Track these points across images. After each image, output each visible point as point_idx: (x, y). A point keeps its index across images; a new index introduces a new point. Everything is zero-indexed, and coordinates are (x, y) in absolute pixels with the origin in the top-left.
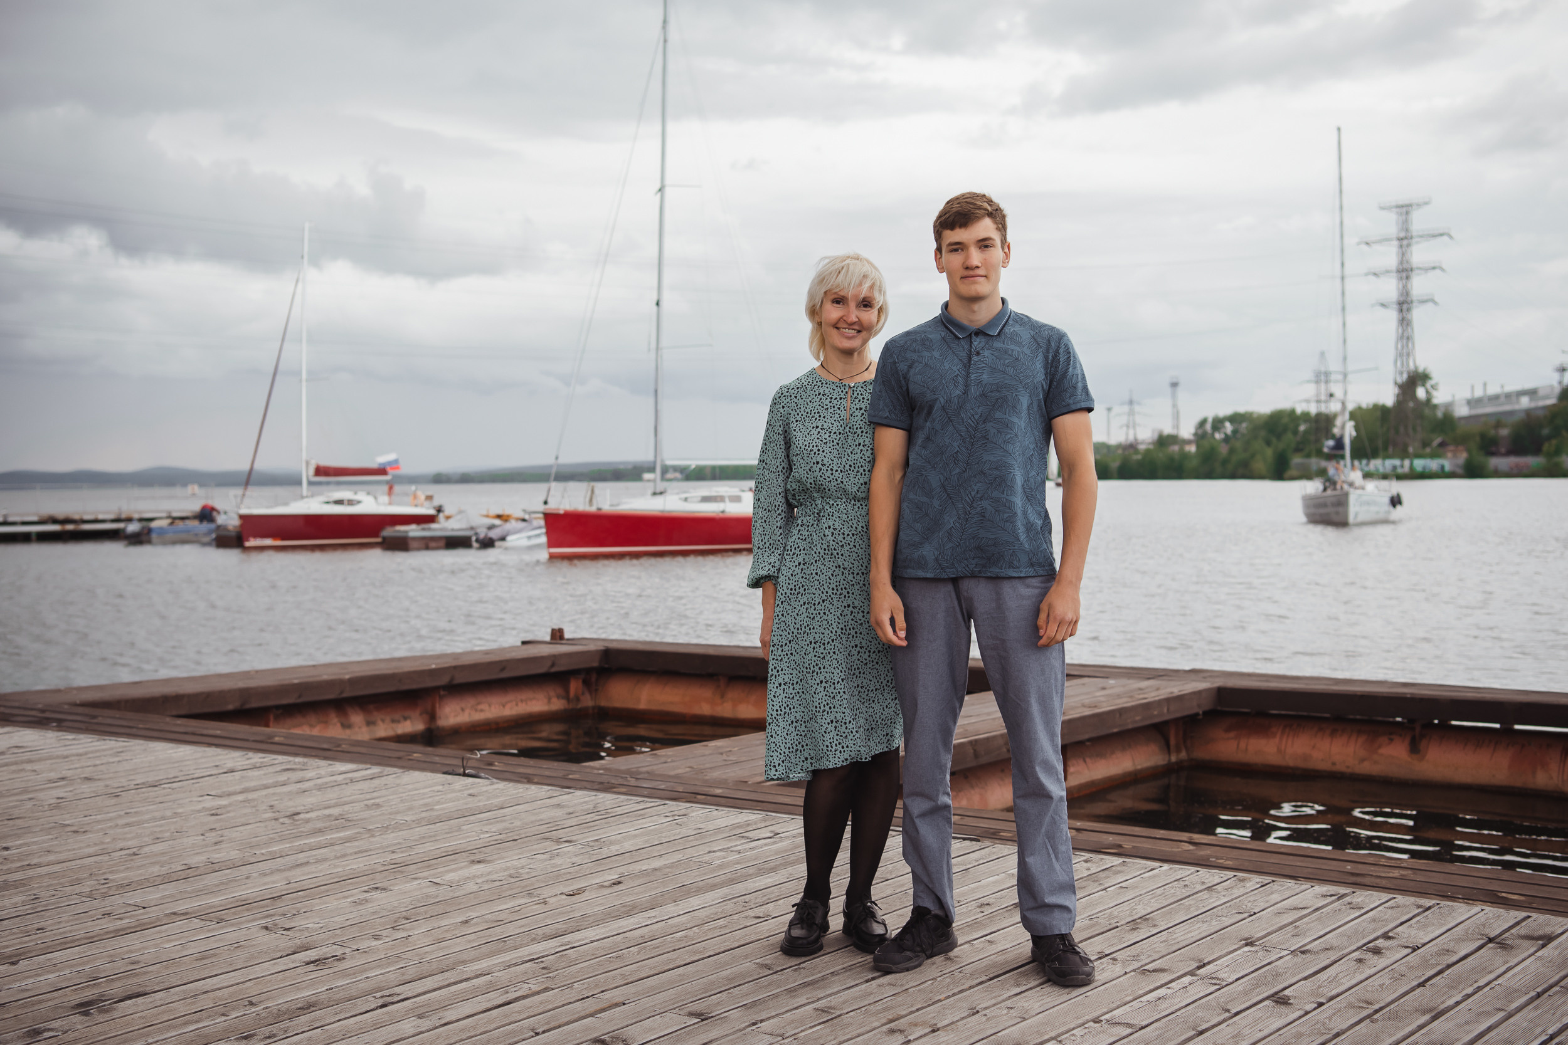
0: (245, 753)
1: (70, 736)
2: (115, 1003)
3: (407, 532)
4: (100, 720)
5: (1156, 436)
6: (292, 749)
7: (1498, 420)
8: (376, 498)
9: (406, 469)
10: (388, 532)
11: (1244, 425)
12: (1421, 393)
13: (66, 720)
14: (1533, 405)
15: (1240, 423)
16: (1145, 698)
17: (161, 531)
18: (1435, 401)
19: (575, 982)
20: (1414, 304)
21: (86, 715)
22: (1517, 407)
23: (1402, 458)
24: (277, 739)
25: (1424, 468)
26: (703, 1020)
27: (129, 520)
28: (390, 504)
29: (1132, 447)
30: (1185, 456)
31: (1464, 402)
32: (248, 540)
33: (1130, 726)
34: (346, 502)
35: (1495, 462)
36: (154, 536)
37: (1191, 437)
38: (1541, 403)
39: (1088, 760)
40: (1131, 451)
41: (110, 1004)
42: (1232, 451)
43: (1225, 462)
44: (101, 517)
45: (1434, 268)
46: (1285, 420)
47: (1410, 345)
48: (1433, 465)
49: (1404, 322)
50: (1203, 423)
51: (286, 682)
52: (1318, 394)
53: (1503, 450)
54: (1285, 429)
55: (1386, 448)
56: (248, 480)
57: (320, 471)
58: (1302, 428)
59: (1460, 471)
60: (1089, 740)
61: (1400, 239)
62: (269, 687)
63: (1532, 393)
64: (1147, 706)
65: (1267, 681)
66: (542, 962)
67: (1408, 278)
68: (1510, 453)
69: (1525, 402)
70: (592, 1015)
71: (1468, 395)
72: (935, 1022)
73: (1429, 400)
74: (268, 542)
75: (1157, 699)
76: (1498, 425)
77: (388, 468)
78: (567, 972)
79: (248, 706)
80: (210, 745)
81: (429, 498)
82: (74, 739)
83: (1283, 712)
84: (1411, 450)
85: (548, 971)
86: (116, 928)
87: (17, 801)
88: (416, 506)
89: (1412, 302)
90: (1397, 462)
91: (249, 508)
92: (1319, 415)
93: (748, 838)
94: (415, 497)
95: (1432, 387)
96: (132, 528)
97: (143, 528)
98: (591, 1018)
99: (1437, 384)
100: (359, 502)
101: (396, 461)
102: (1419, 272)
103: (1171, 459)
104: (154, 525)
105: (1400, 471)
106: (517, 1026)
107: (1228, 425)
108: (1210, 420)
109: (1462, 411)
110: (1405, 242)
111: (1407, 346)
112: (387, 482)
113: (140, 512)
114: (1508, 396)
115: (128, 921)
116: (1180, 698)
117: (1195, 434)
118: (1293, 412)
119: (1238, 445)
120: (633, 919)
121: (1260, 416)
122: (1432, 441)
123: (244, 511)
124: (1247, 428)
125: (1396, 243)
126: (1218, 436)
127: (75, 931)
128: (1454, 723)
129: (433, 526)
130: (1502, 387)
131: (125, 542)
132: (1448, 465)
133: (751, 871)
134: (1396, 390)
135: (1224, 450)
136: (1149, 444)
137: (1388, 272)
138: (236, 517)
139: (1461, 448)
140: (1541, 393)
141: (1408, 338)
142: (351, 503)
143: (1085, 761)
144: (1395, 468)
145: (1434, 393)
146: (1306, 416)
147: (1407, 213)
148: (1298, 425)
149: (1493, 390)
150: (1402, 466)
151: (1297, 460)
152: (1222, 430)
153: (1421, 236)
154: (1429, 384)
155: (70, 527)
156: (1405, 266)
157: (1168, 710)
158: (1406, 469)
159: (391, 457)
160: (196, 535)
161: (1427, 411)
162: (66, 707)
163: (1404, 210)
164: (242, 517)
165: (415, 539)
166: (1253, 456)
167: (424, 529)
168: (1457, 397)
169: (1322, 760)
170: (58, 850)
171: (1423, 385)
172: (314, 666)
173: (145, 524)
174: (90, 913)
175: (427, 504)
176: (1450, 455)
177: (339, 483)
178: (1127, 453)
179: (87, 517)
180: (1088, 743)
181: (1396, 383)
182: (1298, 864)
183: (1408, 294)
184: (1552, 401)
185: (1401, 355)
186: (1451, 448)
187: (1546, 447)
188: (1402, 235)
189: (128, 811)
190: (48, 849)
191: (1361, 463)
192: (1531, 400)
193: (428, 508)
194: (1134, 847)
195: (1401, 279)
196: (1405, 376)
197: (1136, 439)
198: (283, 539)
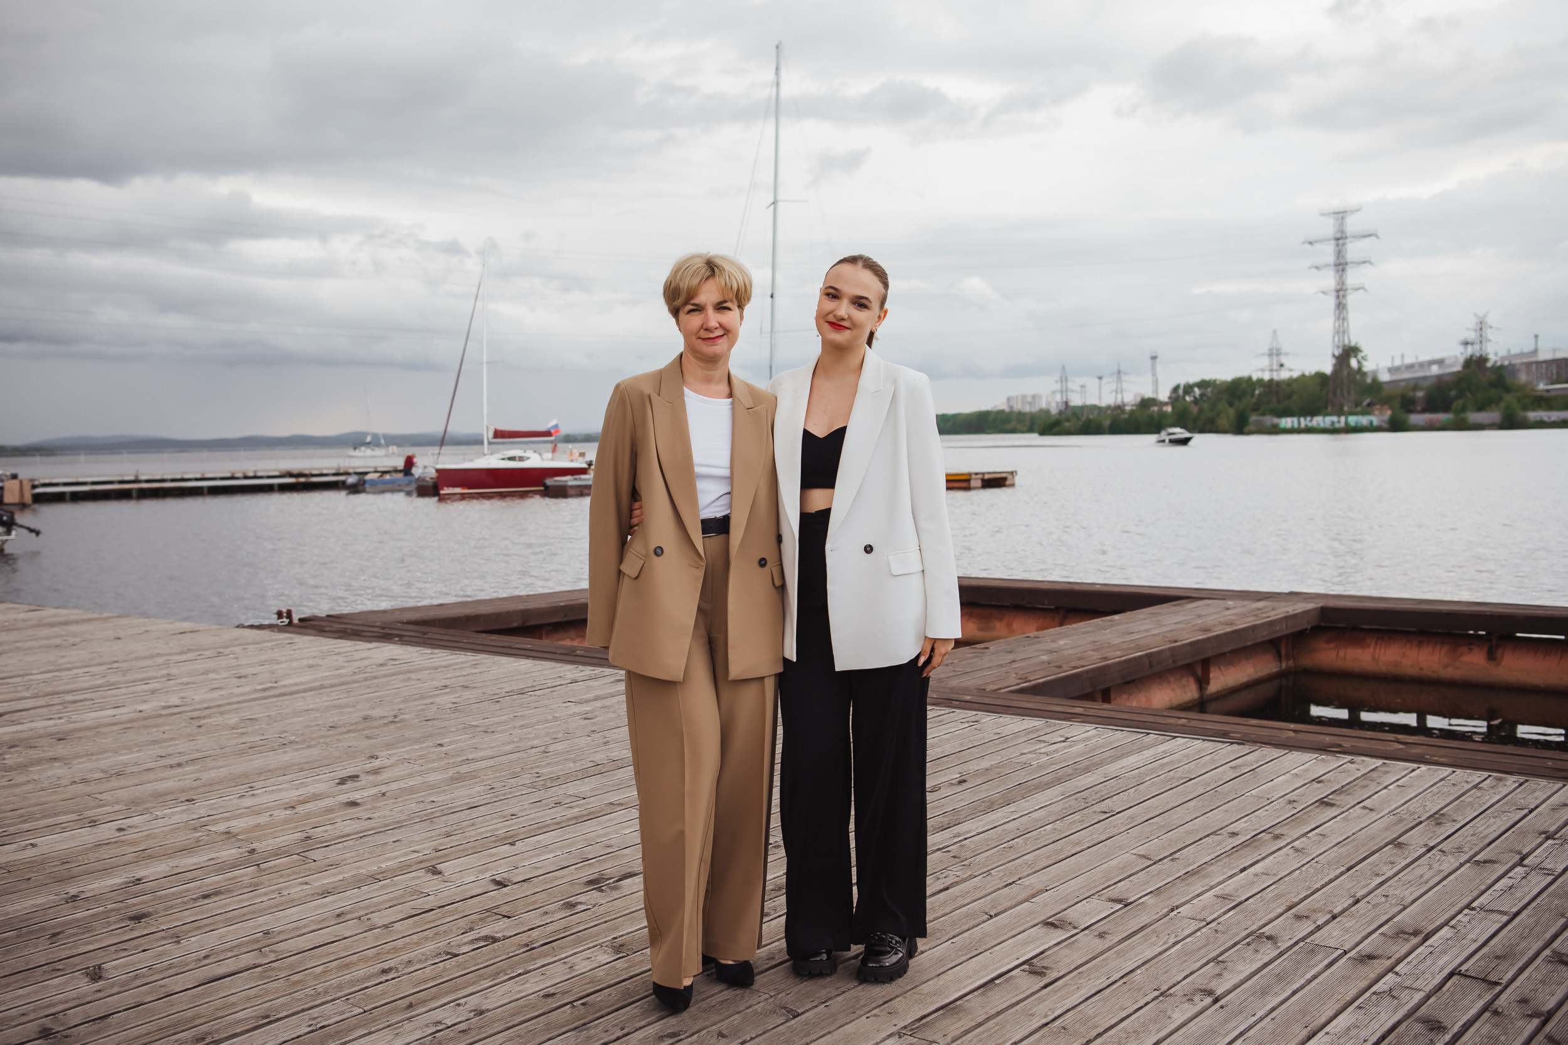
0: (576, 666)
1: (429, 651)
2: (617, 881)
3: (566, 481)
4: (430, 635)
5: (1138, 400)
6: (596, 661)
7: (1415, 385)
8: (540, 455)
9: (564, 430)
10: (550, 482)
11: (1209, 390)
12: (1354, 363)
13: (404, 636)
14: (1441, 372)
15: (1206, 388)
16: (1269, 617)
17: (373, 483)
18: (1365, 369)
19: (992, 869)
20: (1349, 291)
21: (417, 631)
22: (1428, 374)
23: (1339, 415)
24: (578, 652)
25: (1356, 423)
26: (1126, 906)
27: (347, 474)
28: (552, 459)
29: (1119, 408)
30: (1163, 415)
31: (1386, 370)
32: (443, 490)
33: (1260, 640)
34: (517, 459)
35: (1415, 418)
36: (367, 486)
37: (1166, 400)
38: (1448, 370)
39: (1222, 667)
40: (1119, 411)
41: (613, 883)
42: (1201, 411)
43: (1195, 420)
44: (325, 472)
45: (1364, 262)
46: (1244, 385)
47: (1345, 324)
48: (1364, 420)
49: (1341, 306)
50: (1176, 389)
51: (555, 605)
52: (1271, 365)
53: (1419, 408)
54: (1244, 394)
55: (1326, 408)
56: (442, 441)
57: (499, 434)
58: (1257, 392)
59: (1385, 425)
60: (1229, 652)
61: (1337, 239)
62: (543, 608)
63: (1440, 362)
64: (1271, 623)
65: (1360, 602)
66: (949, 851)
67: (1343, 270)
68: (1424, 411)
69: (1435, 370)
70: (1026, 900)
71: (1389, 365)
72: (1331, 909)
73: (1360, 369)
74: (458, 490)
75: (1278, 617)
76: (1416, 388)
77: (552, 431)
78: (977, 860)
79: (528, 624)
80: (528, 657)
81: (582, 455)
82: (432, 653)
83: (1375, 627)
84: (1346, 408)
85: (958, 860)
86: (574, 815)
87: (422, 705)
88: (572, 461)
89: (1346, 290)
90: (1335, 419)
91: (444, 464)
92: (1271, 381)
93: (1045, 742)
94: (571, 454)
95: (1362, 358)
96: (351, 480)
97: (359, 480)
98: (1027, 903)
99: (1366, 355)
100: (528, 458)
101: (556, 426)
102: (1352, 265)
103: (1151, 417)
104: (368, 477)
105: (1337, 425)
106: (969, 909)
107: (1196, 390)
108: (1182, 386)
109: (1384, 377)
110: (1341, 242)
111: (1343, 325)
112: (551, 442)
113: (354, 468)
114: (1422, 365)
115: (578, 810)
116: (1295, 616)
117: (1170, 398)
118: (1250, 378)
119: (1206, 406)
120: (999, 814)
121: (1224, 383)
122: (1362, 401)
123: (440, 466)
124: (1212, 392)
125: (1333, 242)
126: (1188, 398)
127: (542, 817)
128: (1519, 635)
129: (583, 477)
130: (1417, 357)
131: (347, 492)
132: (1375, 420)
133: (1069, 770)
134: (1334, 361)
135: (1195, 410)
136: (1133, 405)
137: (1327, 265)
138: (434, 471)
139: (1386, 407)
140: (1447, 362)
141: (1344, 319)
142: (521, 459)
143: (1220, 669)
144: (1333, 423)
145: (1364, 363)
146: (1260, 381)
147: (1343, 218)
148: (1255, 390)
149: (1409, 360)
150: (1339, 422)
151: (1253, 418)
152: (1192, 394)
153: (1354, 237)
154: (1360, 355)
155: (302, 480)
156: (1341, 261)
157: (1286, 626)
158: (1342, 424)
159: (553, 423)
160: (400, 485)
161: (1358, 377)
162: (399, 625)
163: (1340, 215)
164: (438, 471)
165: (572, 487)
166: (1218, 414)
167: (576, 479)
168: (1381, 366)
169: (1411, 666)
170: (482, 747)
171: (1355, 357)
172: (569, 591)
173: (361, 476)
174: (544, 802)
175: (581, 459)
176: (1377, 412)
177: (512, 443)
178: (1115, 413)
179: (314, 472)
180: (1228, 655)
181: (1334, 356)
182: (1504, 760)
183: (1343, 283)
184: (1458, 368)
185: (1338, 333)
186: (1378, 407)
187: (1454, 406)
188: (1339, 235)
189: (515, 714)
190: (475, 746)
191: (1305, 420)
192: (1440, 368)
193: (581, 463)
194: (1352, 746)
195: (1338, 271)
196: (1340, 351)
197: (1123, 402)
198: (469, 488)
